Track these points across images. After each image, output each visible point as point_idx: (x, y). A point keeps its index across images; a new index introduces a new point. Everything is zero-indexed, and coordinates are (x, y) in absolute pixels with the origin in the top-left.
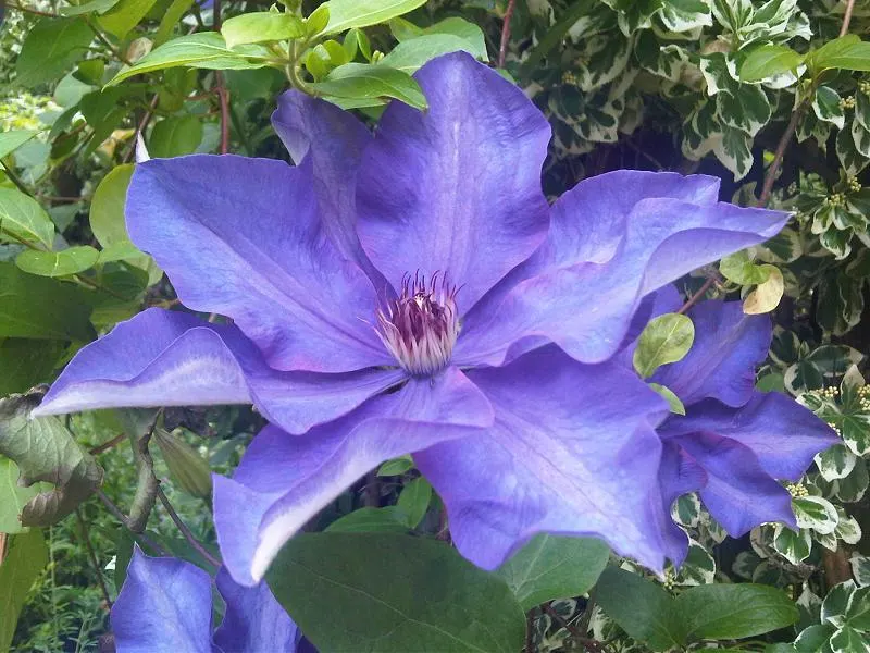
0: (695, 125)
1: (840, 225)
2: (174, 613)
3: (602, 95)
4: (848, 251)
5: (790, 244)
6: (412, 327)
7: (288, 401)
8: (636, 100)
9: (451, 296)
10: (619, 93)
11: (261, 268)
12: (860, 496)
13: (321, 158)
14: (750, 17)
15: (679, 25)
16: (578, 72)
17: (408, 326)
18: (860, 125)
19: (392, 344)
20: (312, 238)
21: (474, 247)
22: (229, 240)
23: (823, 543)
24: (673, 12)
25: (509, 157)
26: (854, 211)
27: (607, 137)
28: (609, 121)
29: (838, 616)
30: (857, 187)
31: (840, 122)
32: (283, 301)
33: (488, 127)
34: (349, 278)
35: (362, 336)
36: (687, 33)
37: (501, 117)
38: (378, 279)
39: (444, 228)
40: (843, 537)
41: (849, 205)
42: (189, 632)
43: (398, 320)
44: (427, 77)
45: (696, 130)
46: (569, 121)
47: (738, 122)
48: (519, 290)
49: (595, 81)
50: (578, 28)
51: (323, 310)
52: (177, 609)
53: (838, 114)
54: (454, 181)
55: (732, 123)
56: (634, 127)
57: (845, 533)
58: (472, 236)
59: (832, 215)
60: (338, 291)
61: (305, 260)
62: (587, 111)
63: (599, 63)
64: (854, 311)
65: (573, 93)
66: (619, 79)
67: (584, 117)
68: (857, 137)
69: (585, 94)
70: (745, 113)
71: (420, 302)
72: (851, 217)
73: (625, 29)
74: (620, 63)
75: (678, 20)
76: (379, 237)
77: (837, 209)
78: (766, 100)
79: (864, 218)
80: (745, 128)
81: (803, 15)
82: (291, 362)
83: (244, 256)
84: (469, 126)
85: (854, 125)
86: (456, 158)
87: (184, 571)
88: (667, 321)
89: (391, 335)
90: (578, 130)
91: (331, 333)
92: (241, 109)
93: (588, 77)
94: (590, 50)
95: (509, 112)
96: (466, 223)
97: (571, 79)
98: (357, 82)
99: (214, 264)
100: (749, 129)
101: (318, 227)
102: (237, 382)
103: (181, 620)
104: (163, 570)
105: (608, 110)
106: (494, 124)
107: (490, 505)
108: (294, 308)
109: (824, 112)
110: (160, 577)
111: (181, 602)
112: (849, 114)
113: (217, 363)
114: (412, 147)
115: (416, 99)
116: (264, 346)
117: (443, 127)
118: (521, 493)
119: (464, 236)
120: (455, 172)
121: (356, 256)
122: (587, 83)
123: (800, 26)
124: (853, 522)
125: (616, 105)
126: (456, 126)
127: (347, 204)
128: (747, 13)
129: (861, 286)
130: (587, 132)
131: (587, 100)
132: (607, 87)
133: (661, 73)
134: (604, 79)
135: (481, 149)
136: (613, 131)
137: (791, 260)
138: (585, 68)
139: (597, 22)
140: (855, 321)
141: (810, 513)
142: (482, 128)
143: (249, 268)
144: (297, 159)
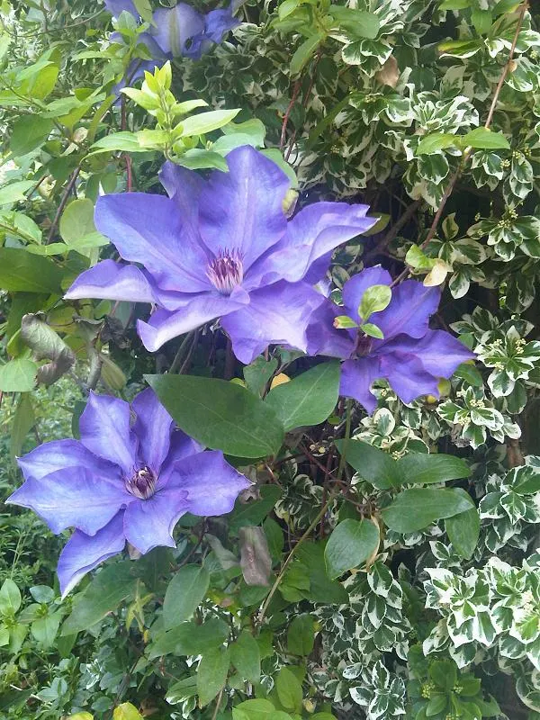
0: (408, 178)
1: (507, 240)
2: (110, 422)
3: (357, 159)
4: (512, 256)
5: (479, 252)
6: (221, 272)
7: (166, 302)
8: (386, 161)
9: (241, 258)
10: (367, 158)
11: (155, 245)
12: (521, 409)
13: (183, 195)
14: (434, 115)
15: (397, 118)
16: (340, 145)
17: (220, 270)
18: (514, 178)
19: (213, 279)
20: (178, 231)
21: (254, 237)
22: (140, 232)
23: (495, 437)
24: (395, 110)
25: (271, 195)
26: (516, 231)
27: (360, 185)
28: (361, 175)
29: (508, 486)
30: (515, 216)
31: (500, 176)
32: (165, 260)
33: (262, 181)
34: (194, 250)
35: (200, 277)
36: (404, 122)
37: (267, 176)
38: (208, 251)
39: (240, 228)
40: (509, 434)
41: (514, 227)
42: (118, 431)
43: (216, 268)
44: (231, 158)
45: (409, 181)
46: (336, 175)
47: (429, 176)
48: (272, 257)
49: (351, 151)
50: (339, 118)
51: (182, 265)
52: (112, 420)
53: (500, 170)
54: (245, 207)
55: (426, 177)
56: (385, 178)
57: (509, 431)
58: (253, 232)
59: (502, 233)
60: (190, 258)
61: (174, 242)
62: (347, 169)
63: (353, 140)
64: (527, 297)
65: (337, 159)
66: (367, 149)
67: (345, 173)
68: (513, 185)
69: (345, 159)
70: (434, 171)
71: (226, 260)
72: (514, 235)
73: (366, 121)
74: (366, 141)
75: (397, 115)
76: (209, 233)
77: (506, 231)
78: (447, 162)
79: (521, 235)
80: (432, 180)
81: (475, 111)
82: (169, 286)
83: (146, 239)
84: (253, 180)
85: (511, 178)
86: (246, 196)
87: (115, 402)
88: (377, 289)
89: (212, 275)
90: (343, 181)
91: (187, 276)
92: (137, 167)
93: (346, 149)
94: (348, 132)
95: (271, 174)
96: (250, 226)
97: (335, 150)
98: (196, 159)
99: (135, 243)
100: (435, 180)
101: (180, 228)
102: (145, 290)
103: (114, 425)
104: (105, 402)
105: (361, 168)
106: (265, 180)
107: (250, 340)
108: (169, 263)
109: (491, 170)
110: (103, 405)
111: (113, 416)
112: (508, 170)
113: (137, 281)
114: (226, 191)
115: (224, 168)
116: (156, 278)
117: (240, 181)
118: (263, 336)
119: (249, 233)
120: (246, 203)
121: (198, 241)
122: (346, 153)
123: (473, 118)
124: (516, 426)
125: (366, 165)
126: (247, 181)
127: (195, 218)
128: (433, 112)
129: (533, 281)
130: (348, 183)
131: (347, 163)
132: (360, 154)
133: (390, 146)
134: (356, 150)
135: (258, 192)
136: (363, 181)
137: (479, 262)
138: (345, 143)
139: (351, 116)
140: (527, 304)
141: (484, 417)
142: (259, 181)
143: (149, 245)
144: (171, 196)
